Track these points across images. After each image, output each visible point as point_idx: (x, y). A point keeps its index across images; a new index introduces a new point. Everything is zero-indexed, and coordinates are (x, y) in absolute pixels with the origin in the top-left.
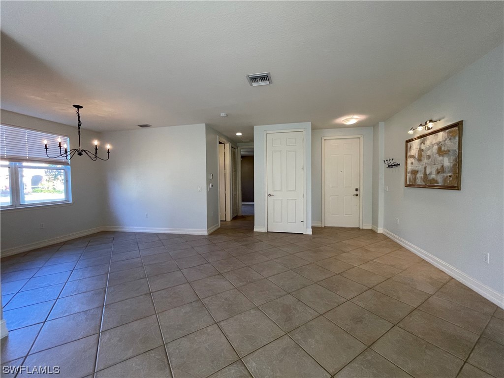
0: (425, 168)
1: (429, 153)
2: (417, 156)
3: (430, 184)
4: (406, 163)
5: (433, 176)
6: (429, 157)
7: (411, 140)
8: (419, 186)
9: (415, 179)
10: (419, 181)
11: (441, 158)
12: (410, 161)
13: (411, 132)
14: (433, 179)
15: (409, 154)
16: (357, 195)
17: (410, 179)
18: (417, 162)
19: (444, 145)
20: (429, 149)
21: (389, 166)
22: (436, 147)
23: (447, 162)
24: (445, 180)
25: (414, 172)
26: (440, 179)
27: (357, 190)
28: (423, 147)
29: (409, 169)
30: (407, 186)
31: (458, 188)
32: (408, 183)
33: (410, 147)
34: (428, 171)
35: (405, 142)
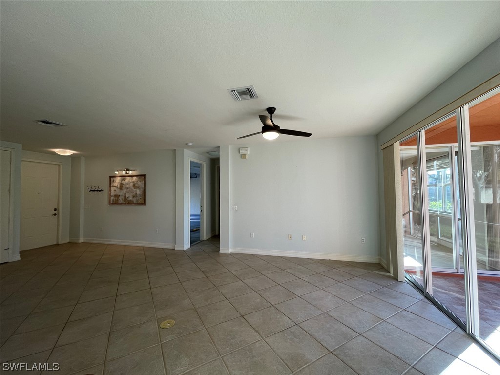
0: (125, 194)
1: (127, 186)
2: (119, 186)
3: (128, 203)
4: (110, 190)
5: (131, 198)
6: (128, 188)
7: (115, 177)
8: (121, 204)
9: (117, 200)
10: (121, 201)
11: (135, 190)
12: (112, 189)
13: (117, 173)
14: (131, 200)
15: (112, 185)
16: (55, 215)
17: (113, 200)
18: (119, 190)
19: (137, 184)
20: (128, 184)
21: (91, 191)
22: (132, 184)
23: (138, 192)
24: (137, 200)
25: (117, 196)
26: (135, 200)
27: (55, 210)
28: (123, 182)
29: (113, 193)
30: (110, 204)
31: (144, 204)
32: (111, 202)
33: (113, 181)
34: (127, 196)
35: (109, 178)
